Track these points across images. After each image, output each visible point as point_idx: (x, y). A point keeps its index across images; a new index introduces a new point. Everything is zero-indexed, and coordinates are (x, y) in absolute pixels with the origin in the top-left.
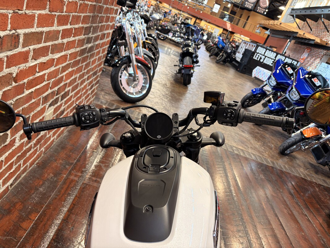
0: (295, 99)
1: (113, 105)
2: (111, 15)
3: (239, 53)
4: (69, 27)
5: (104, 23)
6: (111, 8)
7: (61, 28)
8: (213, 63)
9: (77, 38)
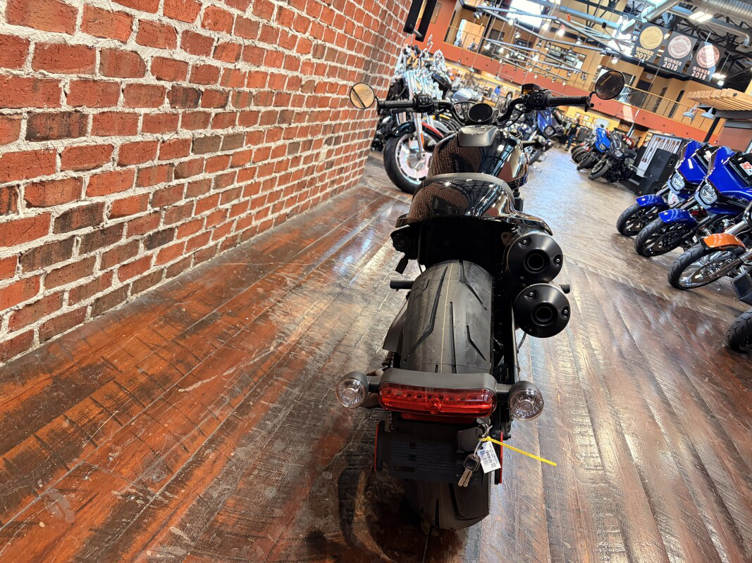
0: (709, 202)
1: (386, 191)
2: (392, 55)
3: (645, 161)
4: (353, 53)
5: (383, 63)
6: (393, 45)
7: (349, 52)
8: (583, 179)
9: (358, 70)
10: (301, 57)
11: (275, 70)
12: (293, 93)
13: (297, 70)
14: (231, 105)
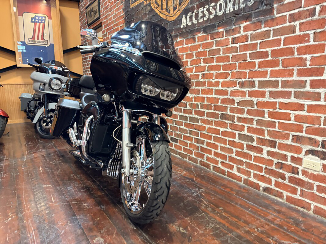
10: (228, 89)
11: (209, 96)
12: (229, 106)
13: (227, 95)
14: (189, 107)
